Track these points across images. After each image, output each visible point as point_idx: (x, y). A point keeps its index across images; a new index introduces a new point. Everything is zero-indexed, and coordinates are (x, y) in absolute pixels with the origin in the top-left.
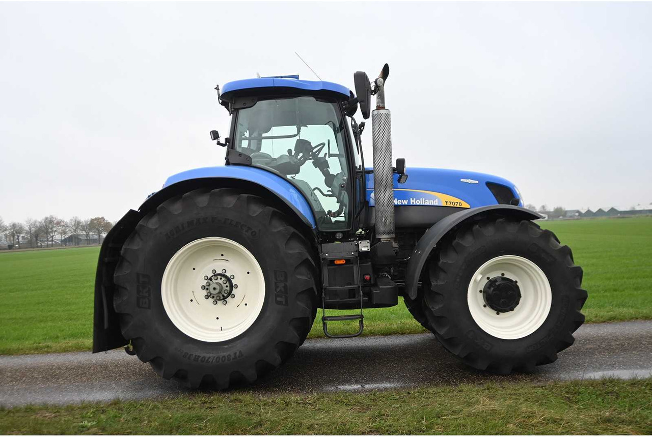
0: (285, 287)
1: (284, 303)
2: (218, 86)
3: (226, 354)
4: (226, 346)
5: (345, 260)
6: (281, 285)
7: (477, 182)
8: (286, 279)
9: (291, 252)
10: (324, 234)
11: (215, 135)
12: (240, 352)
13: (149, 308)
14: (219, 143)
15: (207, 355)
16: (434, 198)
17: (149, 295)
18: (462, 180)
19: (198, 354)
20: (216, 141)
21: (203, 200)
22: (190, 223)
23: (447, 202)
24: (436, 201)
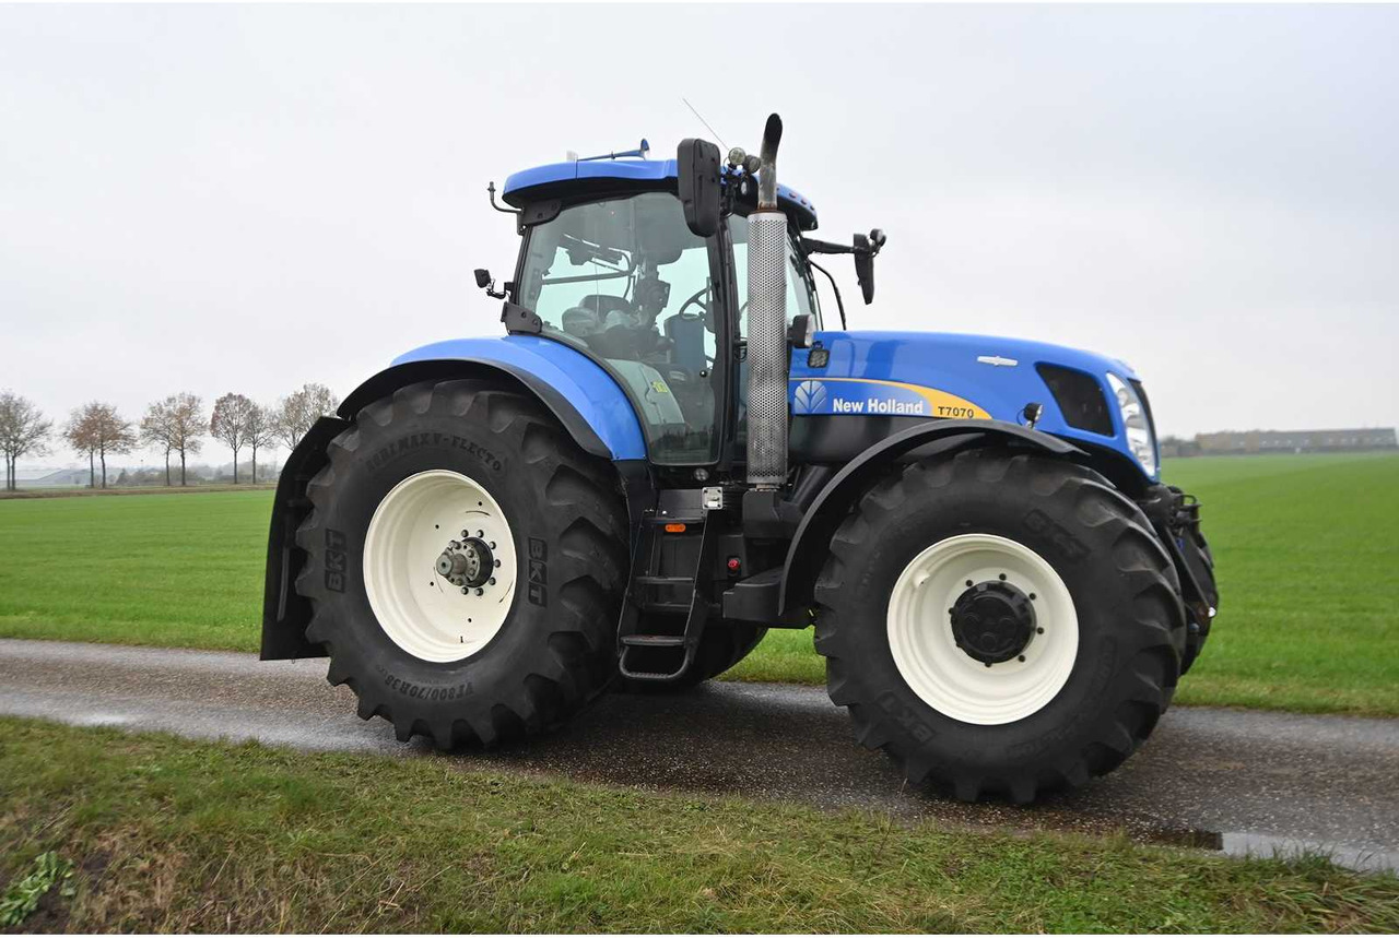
0: (543, 571)
1: (540, 601)
2: (492, 184)
3: (448, 686)
4: (452, 672)
5: (686, 525)
6: (537, 566)
7: (1013, 363)
8: (545, 557)
9: (555, 504)
10: (672, 470)
11: (483, 278)
12: (469, 684)
13: (343, 591)
14: (490, 293)
15: (421, 685)
16: (915, 399)
17: (344, 569)
18: (981, 359)
19: (408, 680)
20: (485, 289)
21: (423, 401)
22: (403, 443)
23: (942, 408)
24: (920, 405)
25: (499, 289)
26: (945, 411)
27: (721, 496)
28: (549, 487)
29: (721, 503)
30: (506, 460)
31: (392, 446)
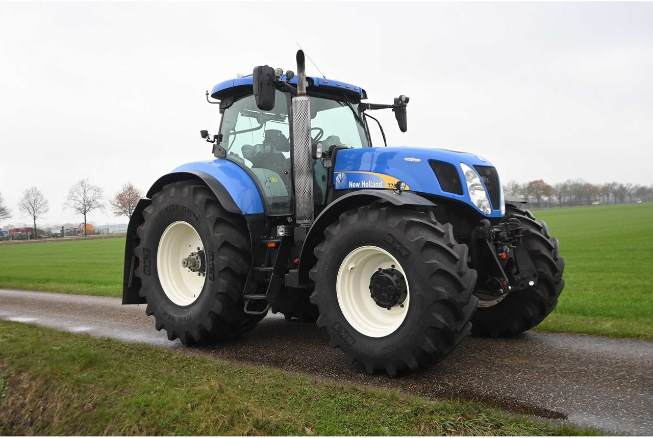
0: (213, 265)
1: (212, 279)
2: (207, 91)
3: (183, 316)
4: (186, 310)
5: (275, 243)
6: (211, 263)
7: (419, 160)
8: (213, 260)
9: (216, 235)
10: (278, 218)
11: (205, 134)
13: (150, 275)
14: (208, 141)
15: (175, 316)
16: (378, 180)
17: (150, 265)
18: (406, 159)
19: (171, 313)
20: (206, 139)
21: (172, 191)
22: (166, 209)
23: (389, 184)
24: (381, 183)
25: (212, 139)
26: (391, 185)
27: (284, 230)
28: (215, 227)
29: (284, 233)
30: (199, 216)
31: (163, 211)
